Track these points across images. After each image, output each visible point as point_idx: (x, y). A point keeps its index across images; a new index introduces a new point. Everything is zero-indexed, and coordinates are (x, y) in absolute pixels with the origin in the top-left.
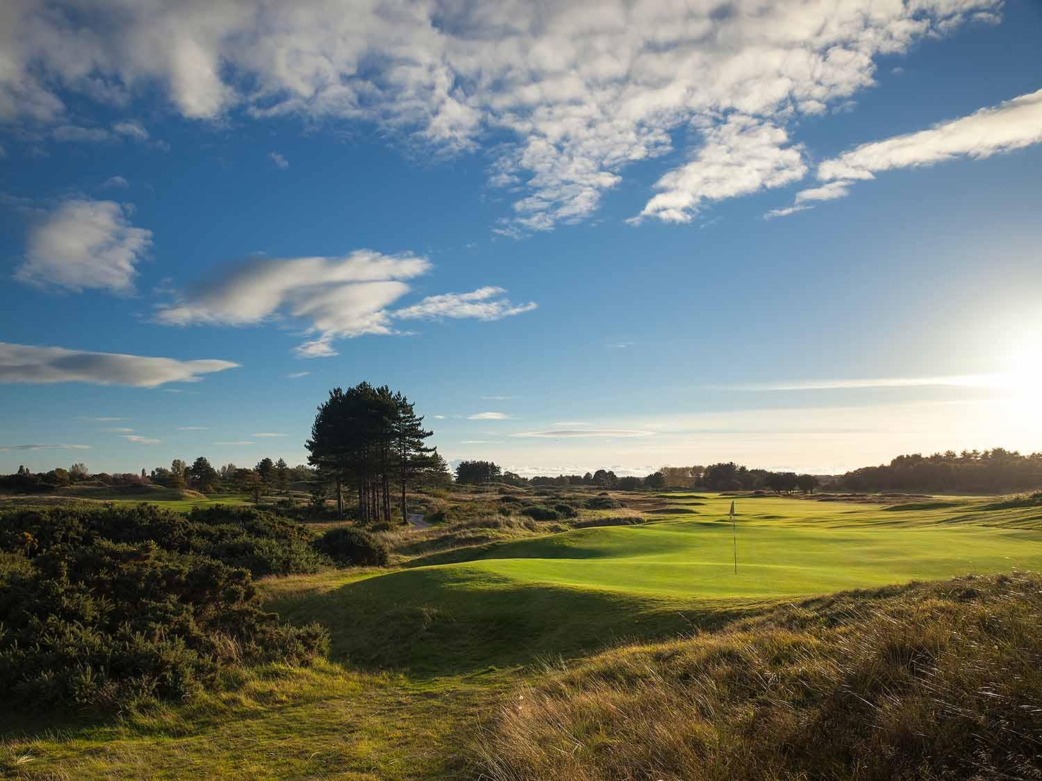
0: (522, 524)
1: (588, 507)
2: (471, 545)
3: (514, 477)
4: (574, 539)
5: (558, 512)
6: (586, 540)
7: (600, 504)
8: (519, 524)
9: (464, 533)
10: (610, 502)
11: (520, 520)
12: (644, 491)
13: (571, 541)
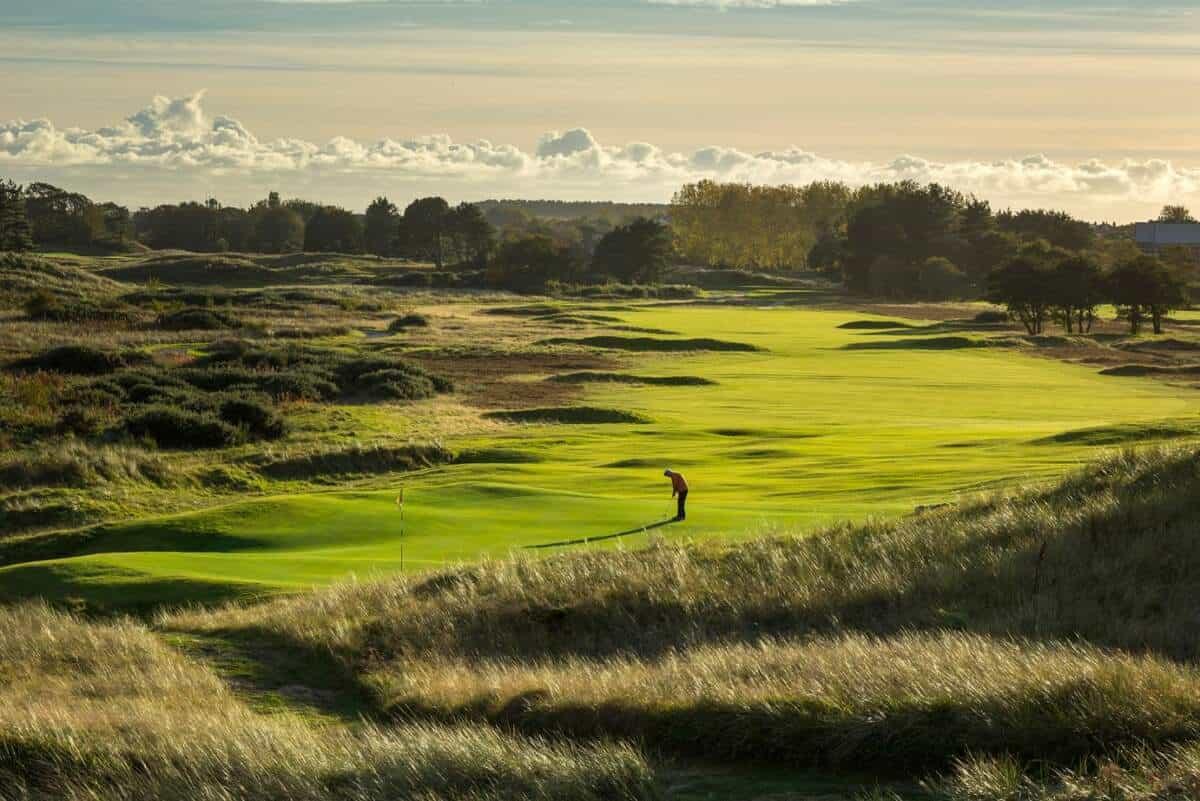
0: (133, 468)
1: (328, 396)
2: (59, 529)
3: (69, 207)
4: (234, 520)
5: (226, 426)
6: (254, 522)
7: (369, 381)
8: (127, 469)
9: (22, 499)
10: (398, 378)
11: (129, 457)
12: (585, 294)
13: (228, 524)
